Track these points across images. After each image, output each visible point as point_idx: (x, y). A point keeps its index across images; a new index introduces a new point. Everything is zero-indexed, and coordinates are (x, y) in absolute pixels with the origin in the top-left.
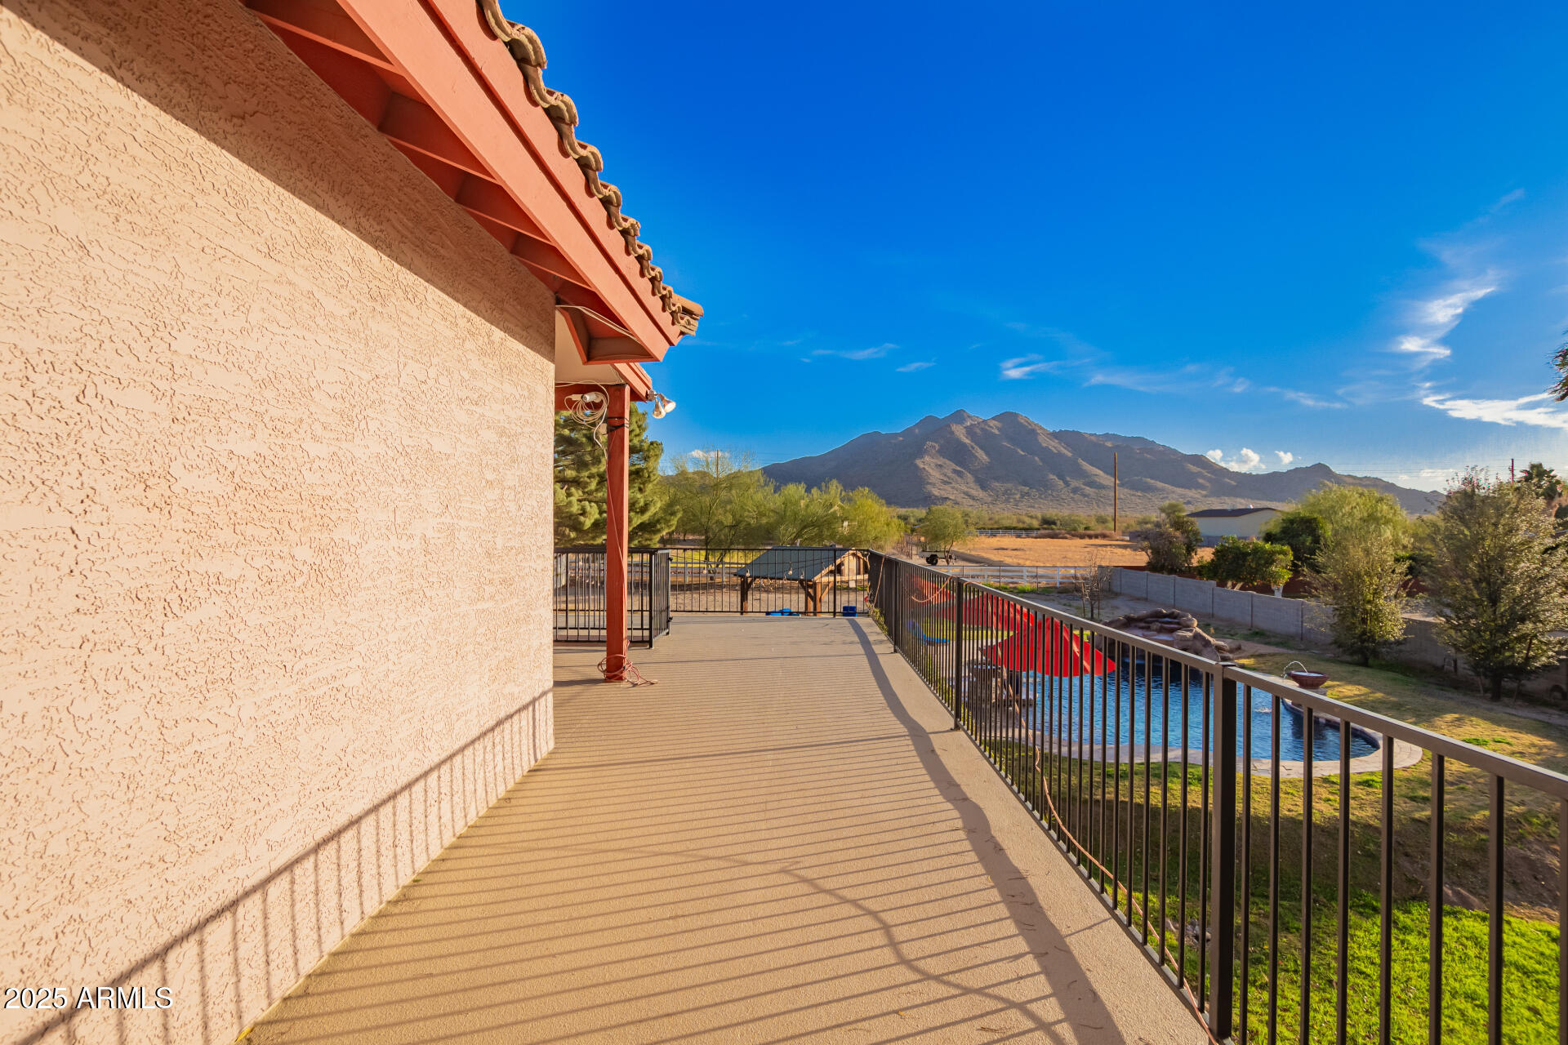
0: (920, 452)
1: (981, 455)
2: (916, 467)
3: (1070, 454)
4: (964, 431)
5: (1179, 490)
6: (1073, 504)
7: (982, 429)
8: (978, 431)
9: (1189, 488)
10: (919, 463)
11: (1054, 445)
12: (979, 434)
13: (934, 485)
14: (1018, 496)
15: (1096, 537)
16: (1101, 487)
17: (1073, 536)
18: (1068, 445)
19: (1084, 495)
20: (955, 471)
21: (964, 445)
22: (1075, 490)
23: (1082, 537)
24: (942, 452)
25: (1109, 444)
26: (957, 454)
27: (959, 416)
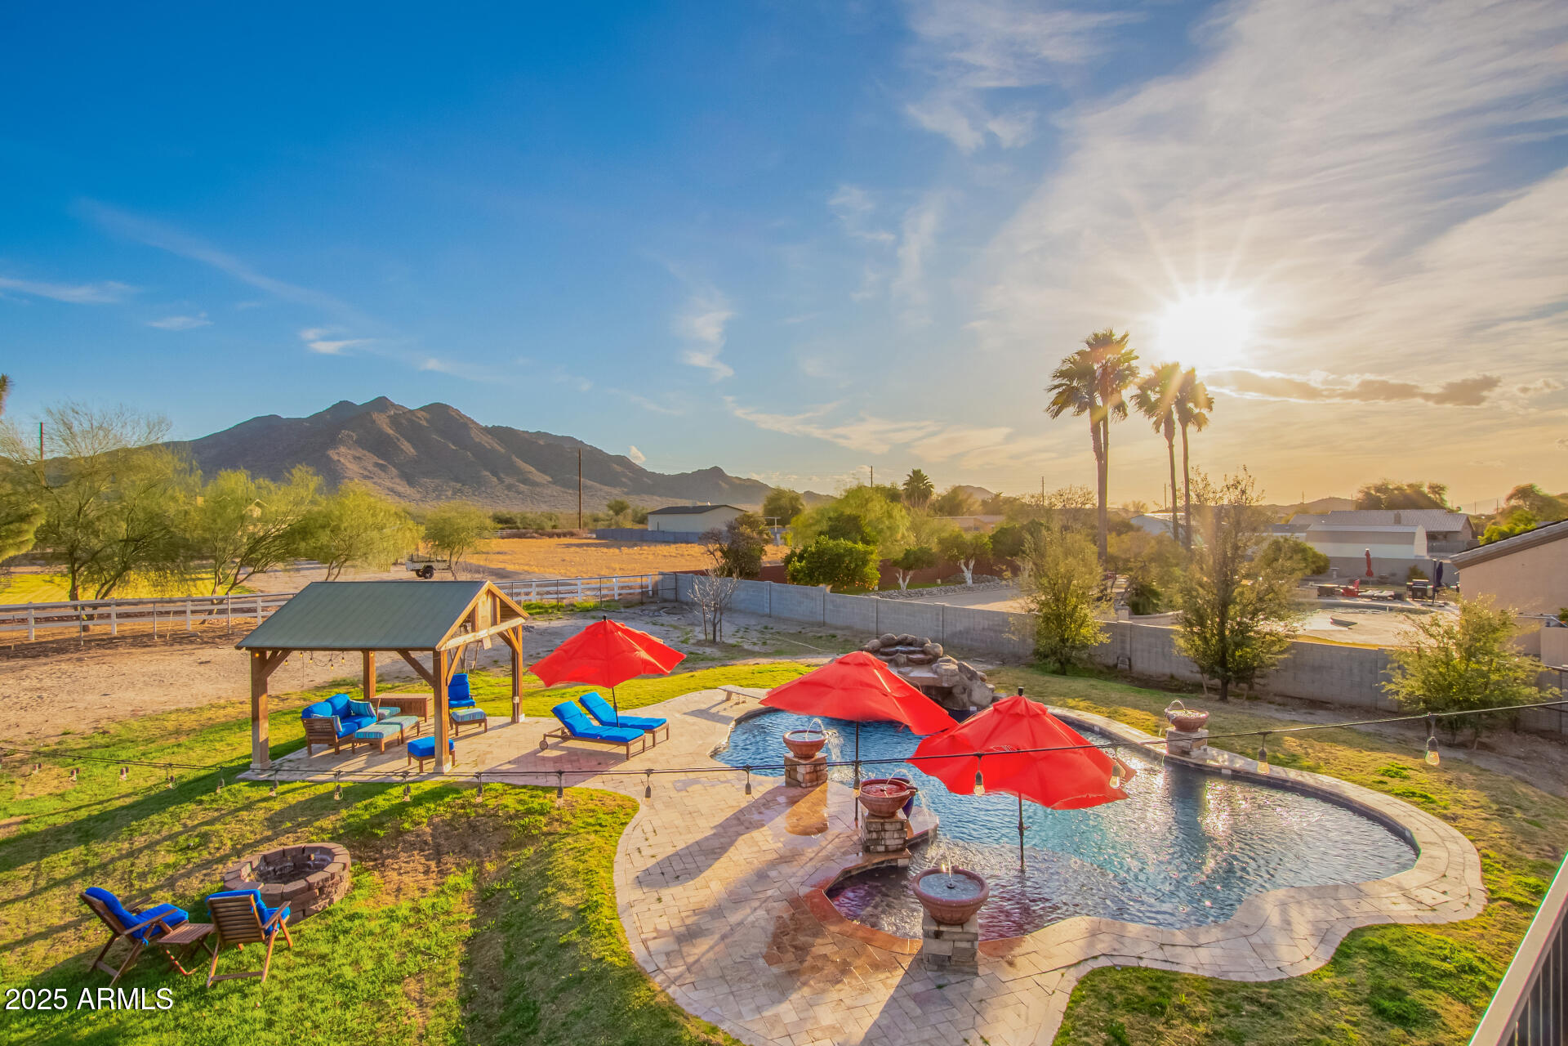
0: (333, 442)
1: (407, 447)
2: (329, 459)
3: (503, 450)
4: (387, 420)
5: (606, 488)
6: (508, 502)
7: (409, 420)
8: (404, 421)
9: (615, 486)
10: (333, 454)
11: (487, 441)
13: (351, 479)
14: (449, 493)
15: (565, 535)
16: (534, 484)
17: (542, 535)
18: (501, 441)
19: (519, 493)
20: (377, 465)
21: (389, 435)
22: (509, 487)
23: (551, 536)
24: (360, 443)
25: (541, 442)
26: (378, 445)
27: (381, 404)
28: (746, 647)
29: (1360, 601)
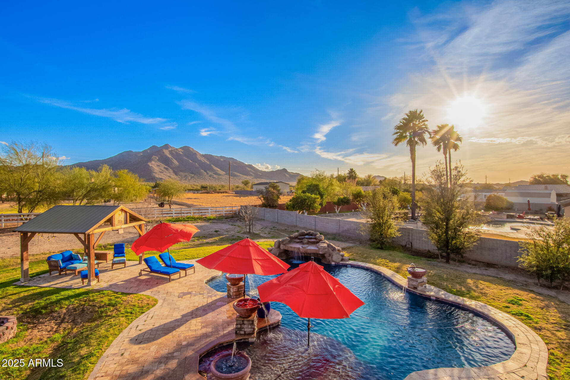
0: (150, 160)
1: (175, 162)
2: (149, 166)
3: (209, 163)
4: (168, 152)
5: (244, 176)
6: (210, 181)
7: (176, 152)
9: (247, 175)
10: (150, 164)
11: (203, 159)
12: (175, 153)
13: (156, 173)
14: (190, 178)
16: (219, 175)
17: (215, 192)
18: (208, 159)
19: (214, 178)
20: (165, 168)
21: (169, 157)
22: (210, 176)
23: (218, 193)
24: (159, 160)
25: (222, 160)
26: (165, 161)
27: (166, 146)
28: (261, 235)
29: (525, 220)
